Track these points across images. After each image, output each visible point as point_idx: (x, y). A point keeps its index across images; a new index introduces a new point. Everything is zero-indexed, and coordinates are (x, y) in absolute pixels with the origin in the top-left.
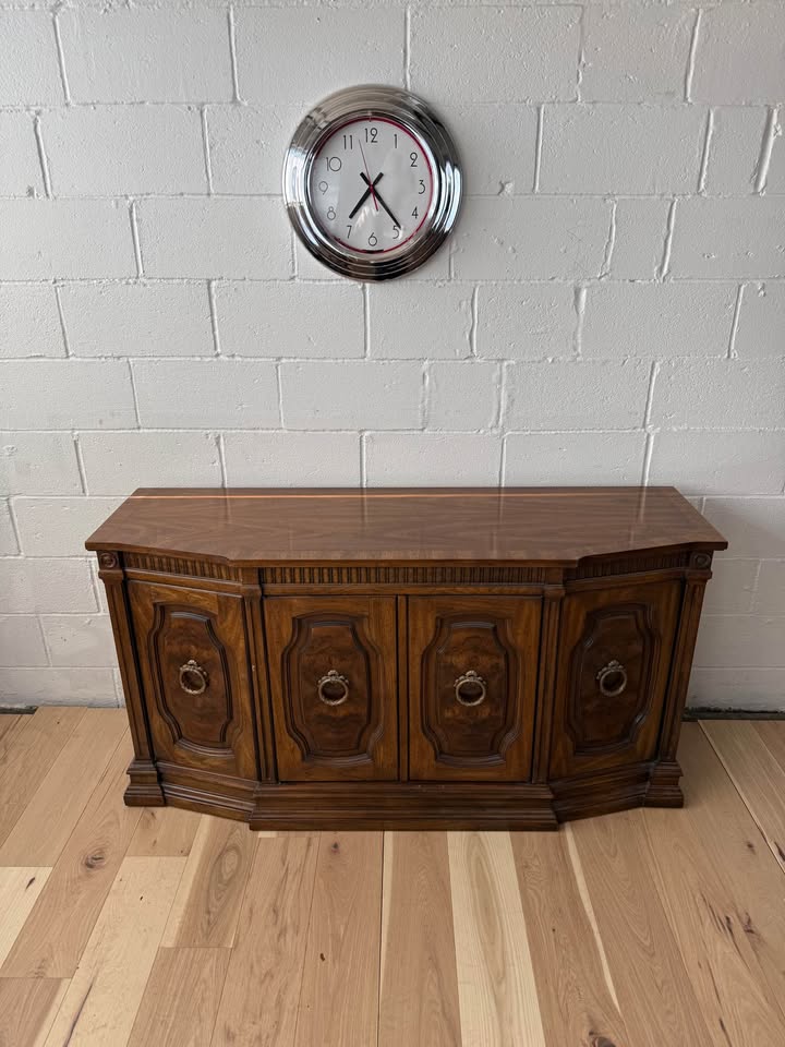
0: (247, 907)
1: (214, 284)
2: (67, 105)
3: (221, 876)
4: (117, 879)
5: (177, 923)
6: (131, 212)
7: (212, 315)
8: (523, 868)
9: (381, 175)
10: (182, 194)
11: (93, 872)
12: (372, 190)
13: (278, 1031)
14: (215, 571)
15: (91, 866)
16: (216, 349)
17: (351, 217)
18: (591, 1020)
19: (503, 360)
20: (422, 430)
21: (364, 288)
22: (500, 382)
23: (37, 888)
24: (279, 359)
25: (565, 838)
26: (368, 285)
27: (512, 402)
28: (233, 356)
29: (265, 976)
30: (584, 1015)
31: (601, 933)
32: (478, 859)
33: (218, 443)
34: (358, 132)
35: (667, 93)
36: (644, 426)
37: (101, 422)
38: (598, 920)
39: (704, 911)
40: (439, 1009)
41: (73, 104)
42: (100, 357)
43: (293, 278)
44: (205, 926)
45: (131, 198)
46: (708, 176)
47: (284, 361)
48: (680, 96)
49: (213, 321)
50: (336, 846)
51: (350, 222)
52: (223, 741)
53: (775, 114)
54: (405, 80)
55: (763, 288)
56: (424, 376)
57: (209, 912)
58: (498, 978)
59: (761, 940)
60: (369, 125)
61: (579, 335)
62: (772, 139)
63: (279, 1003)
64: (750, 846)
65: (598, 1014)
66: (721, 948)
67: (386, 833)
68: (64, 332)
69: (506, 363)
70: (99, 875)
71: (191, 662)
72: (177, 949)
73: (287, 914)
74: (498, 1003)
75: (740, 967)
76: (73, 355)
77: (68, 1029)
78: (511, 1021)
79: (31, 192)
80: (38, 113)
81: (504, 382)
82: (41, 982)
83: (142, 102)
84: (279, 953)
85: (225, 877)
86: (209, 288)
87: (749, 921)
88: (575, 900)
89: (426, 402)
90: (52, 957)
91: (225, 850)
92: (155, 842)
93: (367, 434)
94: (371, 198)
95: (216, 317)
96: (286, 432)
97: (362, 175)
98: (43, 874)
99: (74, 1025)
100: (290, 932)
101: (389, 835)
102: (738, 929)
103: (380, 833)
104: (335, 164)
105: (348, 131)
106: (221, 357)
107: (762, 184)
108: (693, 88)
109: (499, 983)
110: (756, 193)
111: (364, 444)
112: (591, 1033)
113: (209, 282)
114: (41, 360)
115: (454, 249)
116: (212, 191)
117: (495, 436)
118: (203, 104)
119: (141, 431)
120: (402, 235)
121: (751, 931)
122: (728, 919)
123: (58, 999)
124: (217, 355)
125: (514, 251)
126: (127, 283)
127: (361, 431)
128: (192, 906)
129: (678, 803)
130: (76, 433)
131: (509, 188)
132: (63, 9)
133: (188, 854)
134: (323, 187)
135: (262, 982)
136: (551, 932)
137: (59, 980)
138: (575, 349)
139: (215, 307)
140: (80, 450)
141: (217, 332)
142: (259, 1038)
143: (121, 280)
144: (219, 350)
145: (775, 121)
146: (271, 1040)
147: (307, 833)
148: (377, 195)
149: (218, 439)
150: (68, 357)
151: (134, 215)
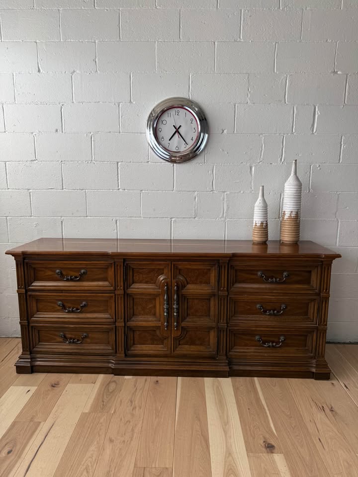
0: (119, 401)
1: (119, 164)
2: (73, 102)
3: (109, 390)
4: (65, 391)
5: (90, 404)
6: (91, 138)
7: (118, 174)
8: (236, 389)
9: (180, 126)
10: (110, 132)
12: (177, 131)
13: (131, 440)
15: (54, 387)
16: (118, 187)
17: (170, 140)
18: (264, 438)
19: (225, 192)
20: (195, 218)
21: (173, 166)
23: (31, 393)
24: (141, 191)
25: (254, 380)
26: (175, 165)
27: (228, 208)
28: (125, 189)
29: (127, 422)
30: (261, 436)
31: (269, 410)
32: (218, 387)
33: (116, 223)
34: (173, 112)
35: (279, 100)
36: (279, 218)
37: (73, 214)
38: (267, 406)
39: (312, 404)
40: (200, 433)
41: (75, 102)
42: (75, 189)
43: (148, 162)
44: (102, 406)
45: (92, 133)
46: (295, 128)
47: (143, 191)
48: (283, 101)
49: (118, 176)
50: (157, 381)
51: (169, 142)
53: (317, 108)
54: (189, 96)
55: (319, 166)
56: (195, 198)
57: (103, 401)
58: (225, 424)
59: (336, 413)
60: (177, 109)
61: (252, 183)
62: (317, 116)
63: (133, 430)
64: (332, 384)
65: (267, 436)
66: (320, 416)
67: (178, 377)
68: (62, 180)
69: (226, 193)
70: (57, 389)
72: (89, 413)
73: (137, 402)
74: (225, 432)
75: (328, 422)
76: (65, 188)
77: (43, 437)
78: (230, 437)
79: (57, 131)
80: (63, 105)
81: (225, 200)
82: (32, 423)
83: (99, 102)
84: (133, 415)
85: (110, 391)
86: (118, 165)
87: (332, 408)
88: (258, 400)
89: (196, 207)
90: (37, 415)
91: (110, 383)
92: (81, 379)
93: (173, 219)
94: (177, 134)
95: (119, 175)
96: (142, 218)
97: (174, 126)
98: (33, 389)
99: (46, 436)
100: (138, 408)
101: (180, 378)
102: (327, 410)
103: (175, 378)
104: (164, 122)
105: (169, 111)
106: (120, 190)
107: (315, 131)
108: (287, 99)
109: (226, 425)
110: (313, 133)
111: (172, 223)
112: (264, 442)
113: (118, 163)
114: (52, 190)
115: (206, 152)
116: (121, 131)
117: (222, 221)
118: (120, 103)
119: (88, 218)
120: (188, 147)
121: (332, 411)
122: (323, 407)
123: (39, 429)
124: (119, 189)
125: (228, 153)
126: (88, 163)
127: (171, 218)
128: (97, 399)
130: (63, 218)
131: (225, 131)
132: (75, 73)
133: (95, 383)
134: (160, 130)
135: (125, 424)
136: (248, 410)
137: (40, 422)
138: (251, 188)
139: (119, 172)
140: (63, 225)
141: (119, 181)
142: (124, 441)
143: (86, 161)
144: (120, 187)
145: (317, 110)
146: (129, 442)
147: (145, 377)
148: (179, 133)
149: (116, 221)
150: (63, 189)
151: (93, 139)
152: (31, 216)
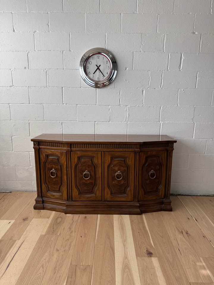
0: (63, 228)
1: (63, 88)
2: (35, 51)
4: (31, 222)
5: (45, 230)
6: (46, 73)
7: (62, 95)
8: (132, 222)
9: (100, 65)
10: (58, 69)
12: (98, 68)
13: (69, 250)
14: (60, 145)
15: (25, 220)
16: (63, 102)
17: (94, 74)
18: (147, 248)
19: (127, 106)
20: (109, 121)
21: (96, 90)
22: (126, 111)
23: (11, 224)
24: (77, 105)
25: (143, 216)
26: (97, 89)
27: (129, 115)
28: (67, 104)
29: (67, 240)
30: (145, 248)
31: (151, 233)
32: (121, 220)
33: (62, 124)
34: (95, 56)
35: (160, 50)
36: (159, 121)
37: (35, 119)
38: (150, 231)
39: (176, 229)
40: (110, 246)
41: (36, 50)
42: (37, 104)
43: (81, 87)
44: (52, 231)
45: (47, 70)
46: (169, 67)
47: (78, 105)
48: (163, 51)
49: (63, 96)
50: (86, 217)
51: (94, 75)
52: (59, 191)
53: (182, 54)
54: (105, 47)
55: (183, 90)
56: (109, 109)
57: (53, 229)
58: (124, 241)
59: (190, 235)
60: (98, 55)
61: (144, 100)
62: (182, 60)
63: (70, 245)
64: (188, 218)
65: (149, 247)
66: (179, 236)
67: (98, 215)
68: (29, 98)
69: (127, 107)
70: (26, 222)
71: (53, 169)
72: (45, 235)
73: (73, 229)
74: (124, 245)
75: (185, 240)
76: (31, 103)
77: (18, 249)
78: (127, 248)
79: (25, 68)
80: (29, 52)
81: (127, 111)
82: (11, 241)
83: (51, 50)
84: (71, 236)
85: (58, 222)
86: (62, 89)
87: (187, 232)
88: (144, 227)
89: (110, 115)
90: (14, 236)
91: (58, 218)
92: (41, 216)
94: (98, 70)
95: (63, 95)
96: (78, 122)
97: (96, 65)
98: (13, 221)
99: (19, 248)
100: (73, 232)
101: (99, 215)
102: (184, 233)
103: (96, 215)
104: (90, 63)
105: (93, 56)
106: (64, 104)
107: (181, 69)
108: (165, 49)
109: (125, 242)
110: (180, 70)
111: (96, 125)
112: (147, 251)
113: (62, 88)
114: (23, 104)
115: (116, 81)
116: (64, 68)
117: (125, 123)
118: (63, 51)
119: (45, 121)
120: (105, 78)
121: (187, 233)
122: (182, 231)
123: (15, 244)
124: (63, 104)
125: (129, 82)
126: (44, 88)
127: (95, 122)
128: (50, 227)
129: (171, 210)
130: (30, 121)
131: (127, 69)
132: (36, 32)
133: (49, 218)
134: (88, 67)
135: (66, 241)
136: (138, 233)
137: (16, 240)
138: (143, 104)
139: (63, 94)
140: (30, 125)
141: (63, 99)
142: (65, 251)
143: (43, 87)
144: (64, 103)
145: (182, 56)
146: (67, 251)
147: (79, 215)
149: (62, 123)
150: (29, 104)
151: (47, 73)
152: (11, 120)
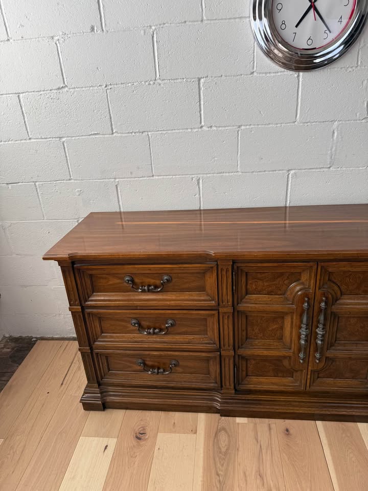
1: (202, 81)
3: (219, 448)
4: (156, 448)
6: (153, 37)
10: (185, 22)
11: (142, 443)
12: (313, 6)
15: (139, 439)
16: (201, 123)
17: (297, 26)
20: (329, 167)
23: (110, 453)
24: (239, 127)
26: (300, 74)
28: (211, 127)
33: (198, 183)
37: (131, 173)
42: (131, 133)
43: (252, 73)
44: (218, 484)
45: (153, 28)
47: (243, 127)
49: (200, 105)
50: (287, 431)
51: (296, 30)
56: (334, 133)
57: (218, 475)
67: (317, 422)
68: (111, 118)
70: (145, 446)
73: (269, 478)
76: (116, 132)
79: (93, 29)
85: (223, 450)
86: (199, 84)
89: (333, 150)
91: (218, 431)
92: (174, 423)
93: (292, 172)
95: (202, 103)
96: (240, 173)
98: (112, 444)
101: (320, 424)
103: (313, 422)
106: (204, 128)
111: (290, 179)
113: (199, 80)
114: (97, 136)
116: (205, 18)
119: (154, 177)
124: (202, 127)
126: (149, 84)
127: (289, 171)
128: (207, 469)
130: (117, 180)
134: (280, 7)
139: (202, 96)
140: (119, 191)
141: (202, 112)
143: (145, 82)
144: (203, 124)
147: (267, 421)
148: (316, 10)
149: (198, 181)
150: (113, 134)
151: (155, 39)
152: (70, 180)
